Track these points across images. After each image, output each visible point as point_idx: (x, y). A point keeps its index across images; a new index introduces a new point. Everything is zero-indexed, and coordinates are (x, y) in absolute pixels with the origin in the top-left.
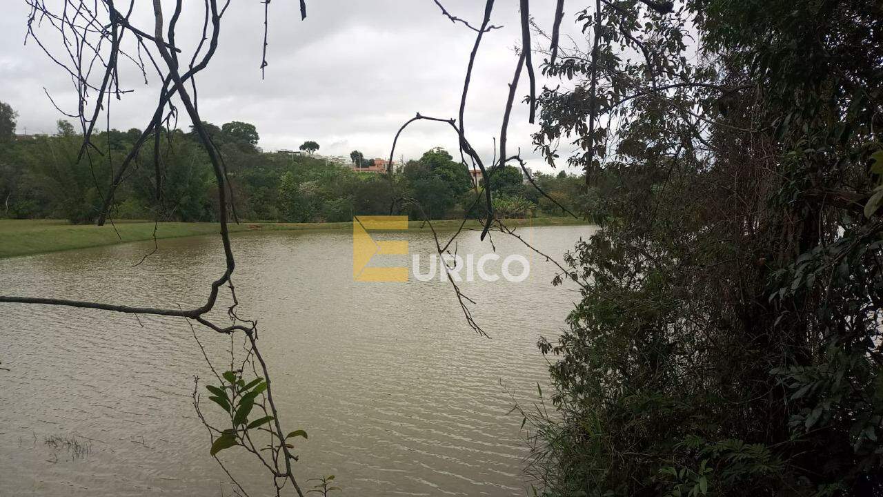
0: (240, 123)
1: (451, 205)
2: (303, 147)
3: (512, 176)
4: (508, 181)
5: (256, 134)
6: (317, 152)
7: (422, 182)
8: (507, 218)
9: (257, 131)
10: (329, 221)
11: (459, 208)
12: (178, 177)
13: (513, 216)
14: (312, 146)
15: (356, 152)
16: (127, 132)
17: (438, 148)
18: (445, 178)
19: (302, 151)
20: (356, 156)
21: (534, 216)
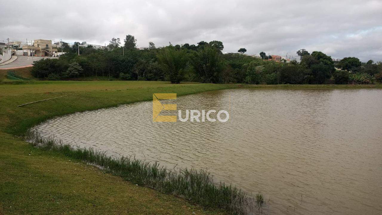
0: (216, 41)
1: (329, 77)
2: (239, 51)
3: (356, 63)
4: (352, 65)
5: (223, 46)
6: (245, 53)
7: (314, 66)
8: (359, 84)
9: (223, 44)
10: (268, 84)
11: (332, 78)
12: (213, 64)
13: (363, 83)
14: (243, 50)
15: (263, 52)
16: (175, 46)
17: (303, 50)
18: (326, 64)
19: (239, 53)
20: (263, 54)
21: (373, 83)
